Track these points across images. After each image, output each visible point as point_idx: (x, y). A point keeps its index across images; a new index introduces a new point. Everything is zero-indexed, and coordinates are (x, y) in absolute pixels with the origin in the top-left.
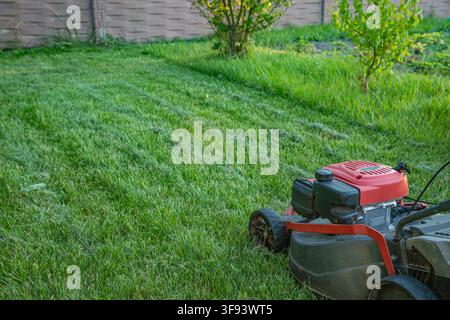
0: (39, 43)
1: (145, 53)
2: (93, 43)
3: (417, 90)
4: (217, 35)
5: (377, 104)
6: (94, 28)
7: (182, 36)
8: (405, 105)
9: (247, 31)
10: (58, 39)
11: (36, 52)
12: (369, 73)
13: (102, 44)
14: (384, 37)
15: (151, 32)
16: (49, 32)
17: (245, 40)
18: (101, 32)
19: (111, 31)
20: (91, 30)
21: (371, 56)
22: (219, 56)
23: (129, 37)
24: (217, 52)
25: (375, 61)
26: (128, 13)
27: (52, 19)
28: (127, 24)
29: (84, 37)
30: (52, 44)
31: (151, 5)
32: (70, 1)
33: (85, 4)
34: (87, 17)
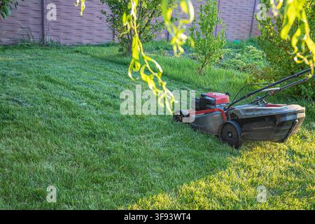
0: (12, 42)
1: (77, 52)
2: (43, 44)
3: (224, 75)
4: (121, 43)
5: (208, 81)
6: (43, 36)
7: (91, 43)
8: (220, 81)
10: (23, 41)
11: (13, 48)
12: (203, 67)
13: (48, 45)
15: (75, 40)
16: (18, 37)
18: (48, 38)
19: (53, 38)
20: (41, 37)
21: (204, 58)
22: (123, 55)
23: (62, 42)
24: (121, 53)
25: (205, 61)
26: (63, 28)
27: (20, 29)
28: (62, 35)
29: (37, 41)
30: (20, 43)
31: (75, 24)
32: (31, 20)
33: (38, 22)
34: (39, 30)
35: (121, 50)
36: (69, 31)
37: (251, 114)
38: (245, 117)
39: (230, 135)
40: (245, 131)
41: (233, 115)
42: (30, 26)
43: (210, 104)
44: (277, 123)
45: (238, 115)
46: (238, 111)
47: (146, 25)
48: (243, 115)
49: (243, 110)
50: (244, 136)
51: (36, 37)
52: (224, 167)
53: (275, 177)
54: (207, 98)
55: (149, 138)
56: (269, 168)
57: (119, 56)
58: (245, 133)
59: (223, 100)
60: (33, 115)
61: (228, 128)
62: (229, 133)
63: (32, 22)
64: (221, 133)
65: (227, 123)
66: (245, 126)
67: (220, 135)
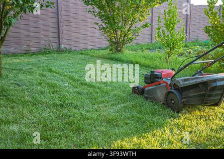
0: (38, 50)
1: (82, 54)
2: (59, 51)
4: (111, 45)
6: (60, 45)
7: (94, 48)
9: (123, 44)
10: (45, 49)
11: (38, 54)
12: (169, 57)
13: (63, 51)
14: (173, 44)
15: (82, 46)
16: (42, 46)
17: (122, 47)
18: (63, 46)
19: (66, 46)
20: (58, 46)
21: (169, 50)
22: (113, 53)
23: (73, 48)
24: (112, 52)
25: (171, 52)
26: (73, 39)
27: (44, 41)
28: (73, 43)
29: (55, 48)
30: (43, 51)
31: (82, 36)
32: (51, 34)
33: (56, 35)
34: (57, 41)
35: (111, 50)
36: (78, 40)
37: (187, 82)
38: (183, 86)
39: (173, 102)
40: (185, 98)
41: (175, 85)
42: (50, 38)
43: (158, 78)
44: (209, 88)
45: (178, 84)
46: (178, 81)
47: (128, 31)
48: (182, 84)
49: (182, 80)
50: (183, 102)
51: (54, 46)
52: (161, 127)
53: (204, 134)
54: (156, 73)
55: (106, 106)
56: (202, 127)
57: (109, 54)
58: (184, 100)
59: (168, 75)
60: (25, 93)
61: (171, 96)
62: (172, 100)
63: (52, 36)
64: (167, 101)
65: (170, 92)
66: (184, 93)
67: (165, 102)
